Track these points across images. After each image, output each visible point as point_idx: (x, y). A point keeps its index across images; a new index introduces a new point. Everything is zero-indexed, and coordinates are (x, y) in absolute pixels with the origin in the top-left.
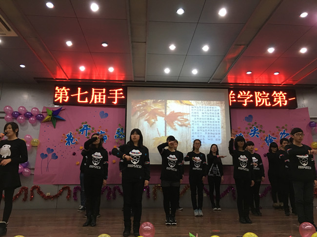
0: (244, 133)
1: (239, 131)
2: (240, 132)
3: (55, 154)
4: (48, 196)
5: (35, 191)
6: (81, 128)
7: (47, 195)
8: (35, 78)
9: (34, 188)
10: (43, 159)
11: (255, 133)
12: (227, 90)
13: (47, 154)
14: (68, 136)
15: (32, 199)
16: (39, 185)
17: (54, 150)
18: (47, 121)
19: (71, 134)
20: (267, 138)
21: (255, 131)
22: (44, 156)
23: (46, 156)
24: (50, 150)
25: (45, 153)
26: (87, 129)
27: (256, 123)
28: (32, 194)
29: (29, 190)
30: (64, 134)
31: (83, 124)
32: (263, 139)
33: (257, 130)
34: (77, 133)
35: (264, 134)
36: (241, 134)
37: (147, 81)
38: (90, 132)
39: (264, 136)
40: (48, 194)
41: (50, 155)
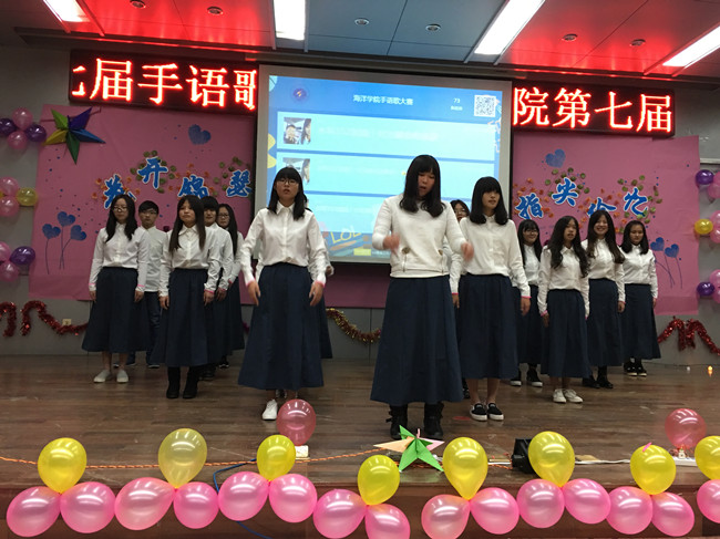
0: (541, 192)
1: (529, 188)
2: (532, 190)
3: (79, 228)
4: (66, 327)
5: (35, 314)
6: (143, 165)
7: (64, 324)
8: (16, 29)
9: (31, 306)
10: (48, 238)
11: (566, 193)
12: (511, 82)
13: (60, 227)
14: (109, 184)
15: (26, 332)
16: (44, 301)
17: (78, 219)
18: (56, 143)
19: (117, 179)
20: (593, 206)
21: (568, 188)
22: (51, 231)
23: (57, 230)
24: (66, 218)
25: (56, 223)
26: (157, 170)
27: (570, 170)
28: (27, 320)
29: (19, 311)
30: (100, 181)
31: (146, 155)
32: (585, 208)
33: (573, 186)
34: (133, 177)
35: (588, 197)
36: (533, 196)
37: (310, 52)
38: (165, 177)
39: (586, 203)
40: (66, 322)
41: (67, 230)
